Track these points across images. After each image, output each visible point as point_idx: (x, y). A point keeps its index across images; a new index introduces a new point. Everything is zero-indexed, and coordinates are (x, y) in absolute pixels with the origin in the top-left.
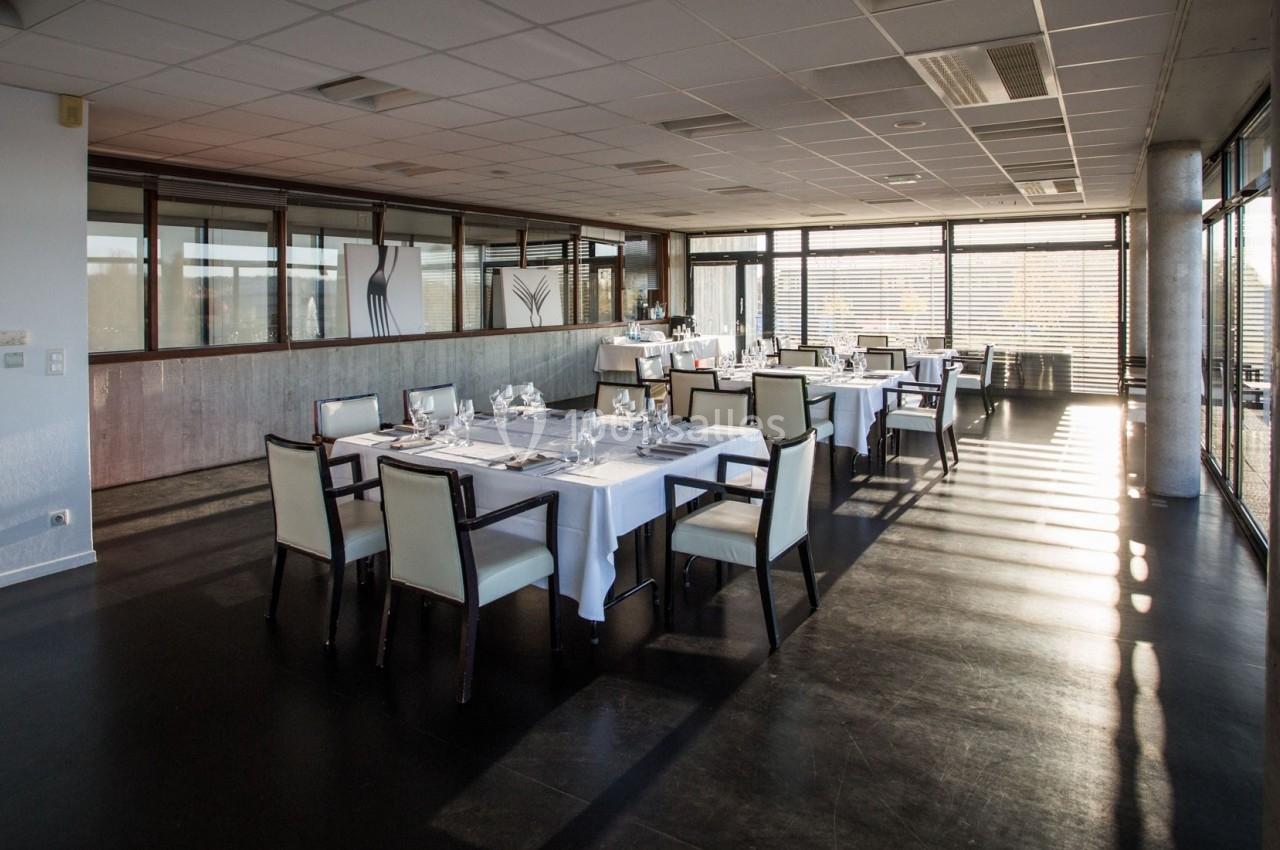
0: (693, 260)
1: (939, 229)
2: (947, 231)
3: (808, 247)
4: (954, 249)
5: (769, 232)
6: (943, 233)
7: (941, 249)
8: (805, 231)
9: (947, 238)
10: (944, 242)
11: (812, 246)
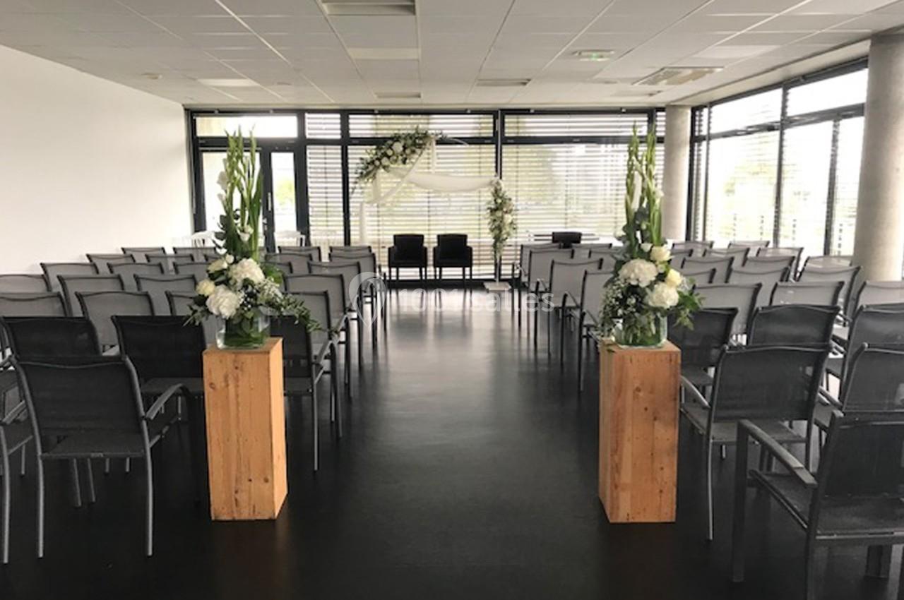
0: (203, 145)
1: (490, 119)
2: (498, 122)
3: (348, 133)
4: (508, 141)
5: (300, 113)
6: (494, 123)
7: (491, 140)
8: (345, 114)
9: (498, 128)
10: (495, 133)
11: (354, 133)
